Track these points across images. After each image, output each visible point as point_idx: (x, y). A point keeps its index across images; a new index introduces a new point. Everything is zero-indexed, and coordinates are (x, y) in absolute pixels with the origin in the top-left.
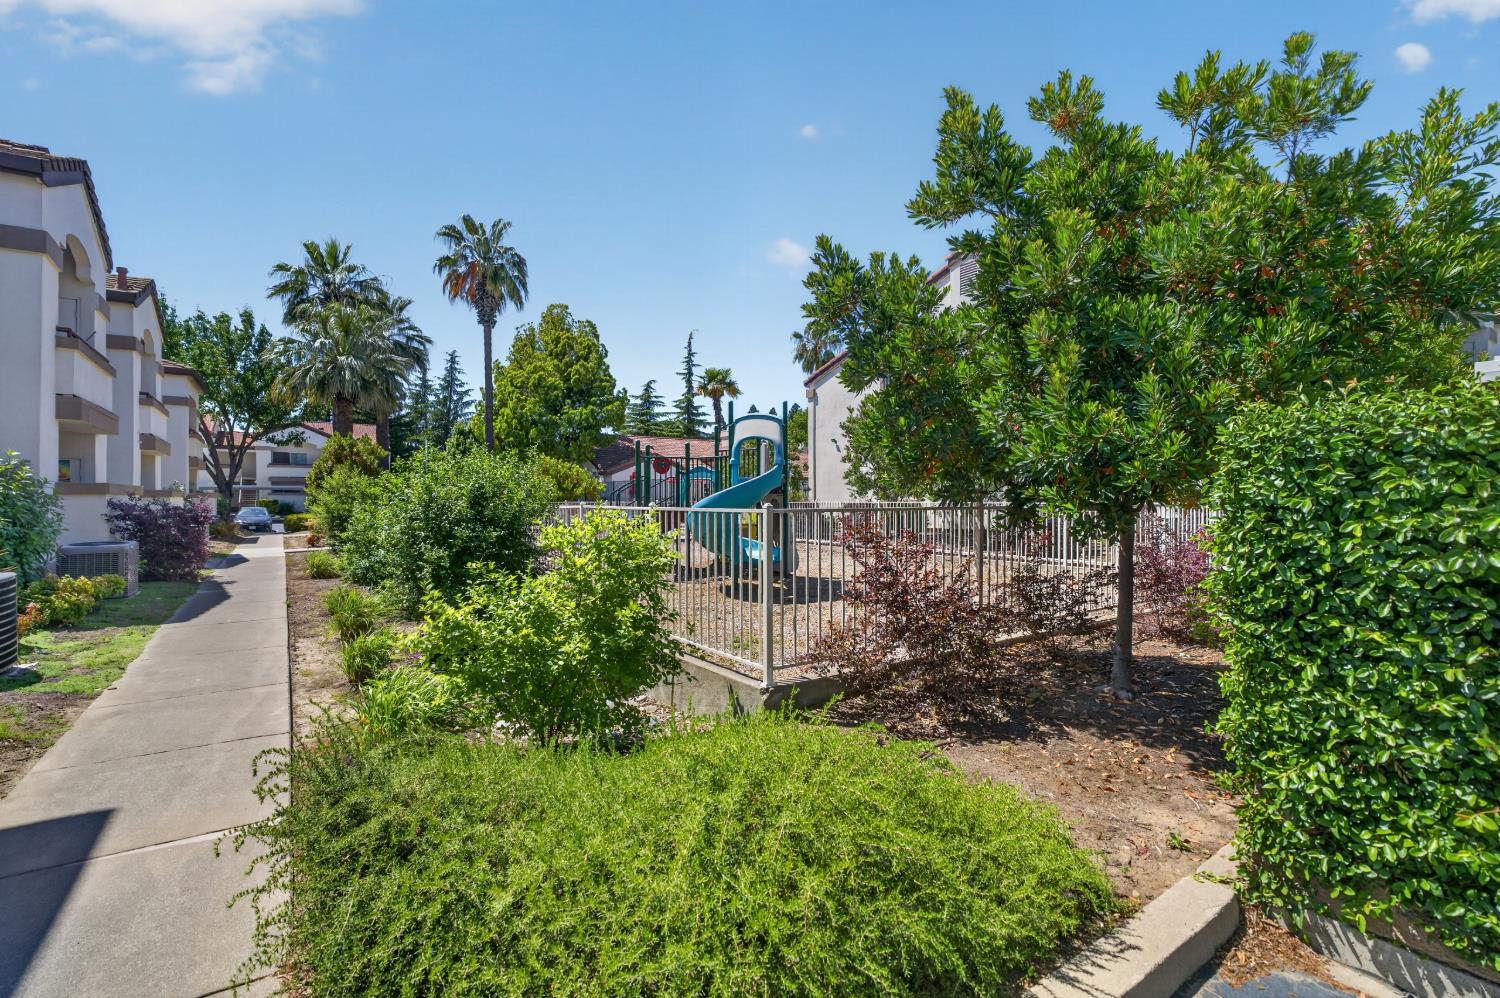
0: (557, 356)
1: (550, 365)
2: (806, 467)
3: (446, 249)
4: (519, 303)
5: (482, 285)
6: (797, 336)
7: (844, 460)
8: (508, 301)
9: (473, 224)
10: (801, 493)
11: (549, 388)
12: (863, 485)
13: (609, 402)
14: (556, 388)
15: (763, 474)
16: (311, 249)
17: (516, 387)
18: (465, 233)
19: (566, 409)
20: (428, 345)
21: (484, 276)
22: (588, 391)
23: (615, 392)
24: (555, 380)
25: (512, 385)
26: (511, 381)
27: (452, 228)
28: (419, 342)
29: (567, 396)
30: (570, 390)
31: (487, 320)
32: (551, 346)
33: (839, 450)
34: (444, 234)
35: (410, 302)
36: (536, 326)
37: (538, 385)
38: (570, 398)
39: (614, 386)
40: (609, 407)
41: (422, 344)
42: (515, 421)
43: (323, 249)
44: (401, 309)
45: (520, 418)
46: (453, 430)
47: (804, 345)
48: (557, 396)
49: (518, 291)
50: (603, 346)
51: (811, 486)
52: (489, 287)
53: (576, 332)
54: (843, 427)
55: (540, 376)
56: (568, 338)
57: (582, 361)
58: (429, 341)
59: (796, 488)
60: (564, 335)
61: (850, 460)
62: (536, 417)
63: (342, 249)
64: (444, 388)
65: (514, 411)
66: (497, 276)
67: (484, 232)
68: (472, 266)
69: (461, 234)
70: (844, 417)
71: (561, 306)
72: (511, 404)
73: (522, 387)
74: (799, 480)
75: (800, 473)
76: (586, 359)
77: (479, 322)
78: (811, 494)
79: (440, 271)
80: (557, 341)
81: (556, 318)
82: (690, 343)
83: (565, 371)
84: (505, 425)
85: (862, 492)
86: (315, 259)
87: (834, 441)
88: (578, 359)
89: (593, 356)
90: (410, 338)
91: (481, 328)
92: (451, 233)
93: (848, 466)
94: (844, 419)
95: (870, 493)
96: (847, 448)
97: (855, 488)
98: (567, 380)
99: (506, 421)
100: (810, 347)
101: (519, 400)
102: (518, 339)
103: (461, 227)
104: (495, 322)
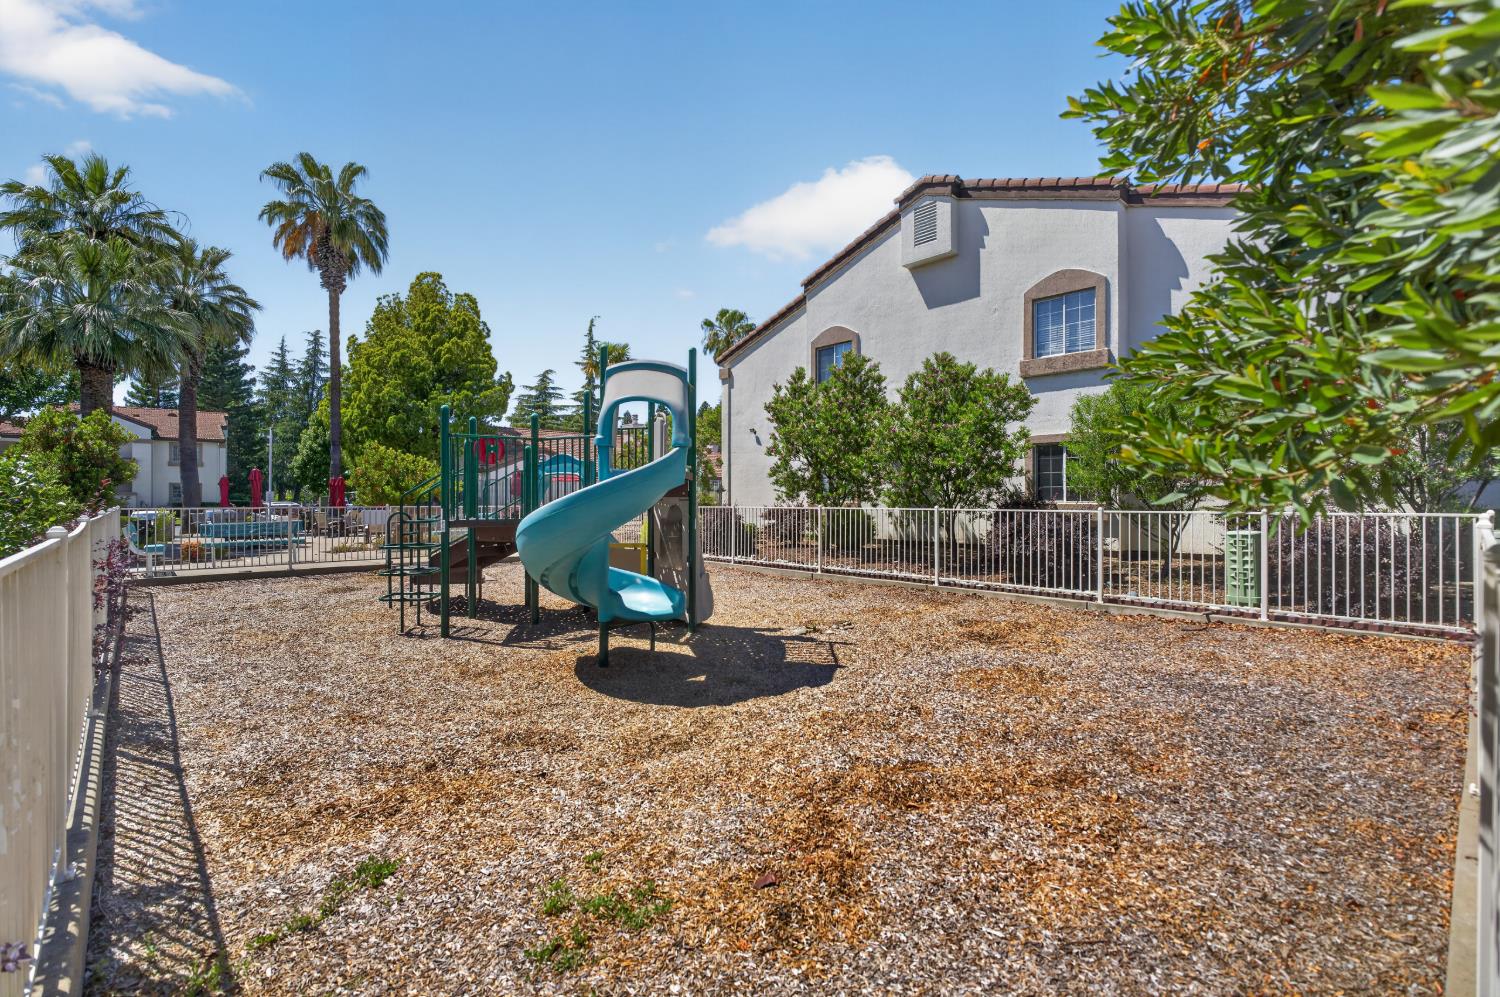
0: (424, 332)
1: (415, 341)
2: (720, 462)
3: (280, 194)
4: (377, 266)
5: (325, 241)
6: (708, 324)
7: (769, 452)
8: (363, 264)
9: (315, 165)
10: (712, 495)
11: (415, 368)
12: (793, 485)
13: (487, 388)
14: (423, 369)
15: (657, 459)
16: (61, 166)
17: (373, 367)
18: (304, 175)
19: (434, 393)
20: (252, 311)
21: (328, 230)
22: (464, 374)
23: (496, 377)
24: (422, 359)
25: (368, 364)
26: (368, 360)
27: (288, 169)
28: (238, 304)
29: (437, 380)
30: (441, 372)
31: (334, 285)
32: (418, 320)
33: (758, 442)
34: (275, 174)
35: (227, 255)
36: (403, 297)
37: (401, 364)
38: (441, 382)
39: (494, 369)
40: (488, 393)
41: (243, 308)
42: (368, 407)
43: (80, 168)
44: (215, 263)
45: (376, 404)
46: (311, 420)
47: (716, 334)
48: (424, 380)
49: (374, 250)
50: (485, 324)
51: (725, 485)
52: (335, 241)
53: (451, 305)
54: (768, 408)
55: (403, 355)
56: (439, 311)
57: (454, 339)
58: (255, 305)
59: (707, 487)
60: (434, 308)
61: (778, 452)
62: (395, 402)
63: (112, 171)
64: (305, 373)
65: (369, 395)
66: (345, 228)
67: (329, 176)
68: (311, 217)
69: (298, 177)
70: (769, 396)
71: (433, 275)
72: (365, 386)
73: (381, 368)
74: (711, 480)
75: (711, 471)
76: (461, 336)
77: (322, 286)
78: (725, 495)
79: (270, 222)
80: (425, 313)
81: (427, 288)
82: (591, 330)
83: (434, 349)
84: (356, 412)
85: (792, 495)
86: (66, 180)
87: (753, 431)
88: (451, 335)
89: (470, 333)
90: (226, 300)
91: (325, 294)
92: (282, 173)
93: (774, 460)
94: (769, 399)
95: (803, 494)
96: (773, 437)
97: (783, 489)
98: (436, 360)
99: (359, 407)
100: (722, 335)
101: (375, 381)
102: (379, 311)
103: (297, 166)
104: (345, 286)
